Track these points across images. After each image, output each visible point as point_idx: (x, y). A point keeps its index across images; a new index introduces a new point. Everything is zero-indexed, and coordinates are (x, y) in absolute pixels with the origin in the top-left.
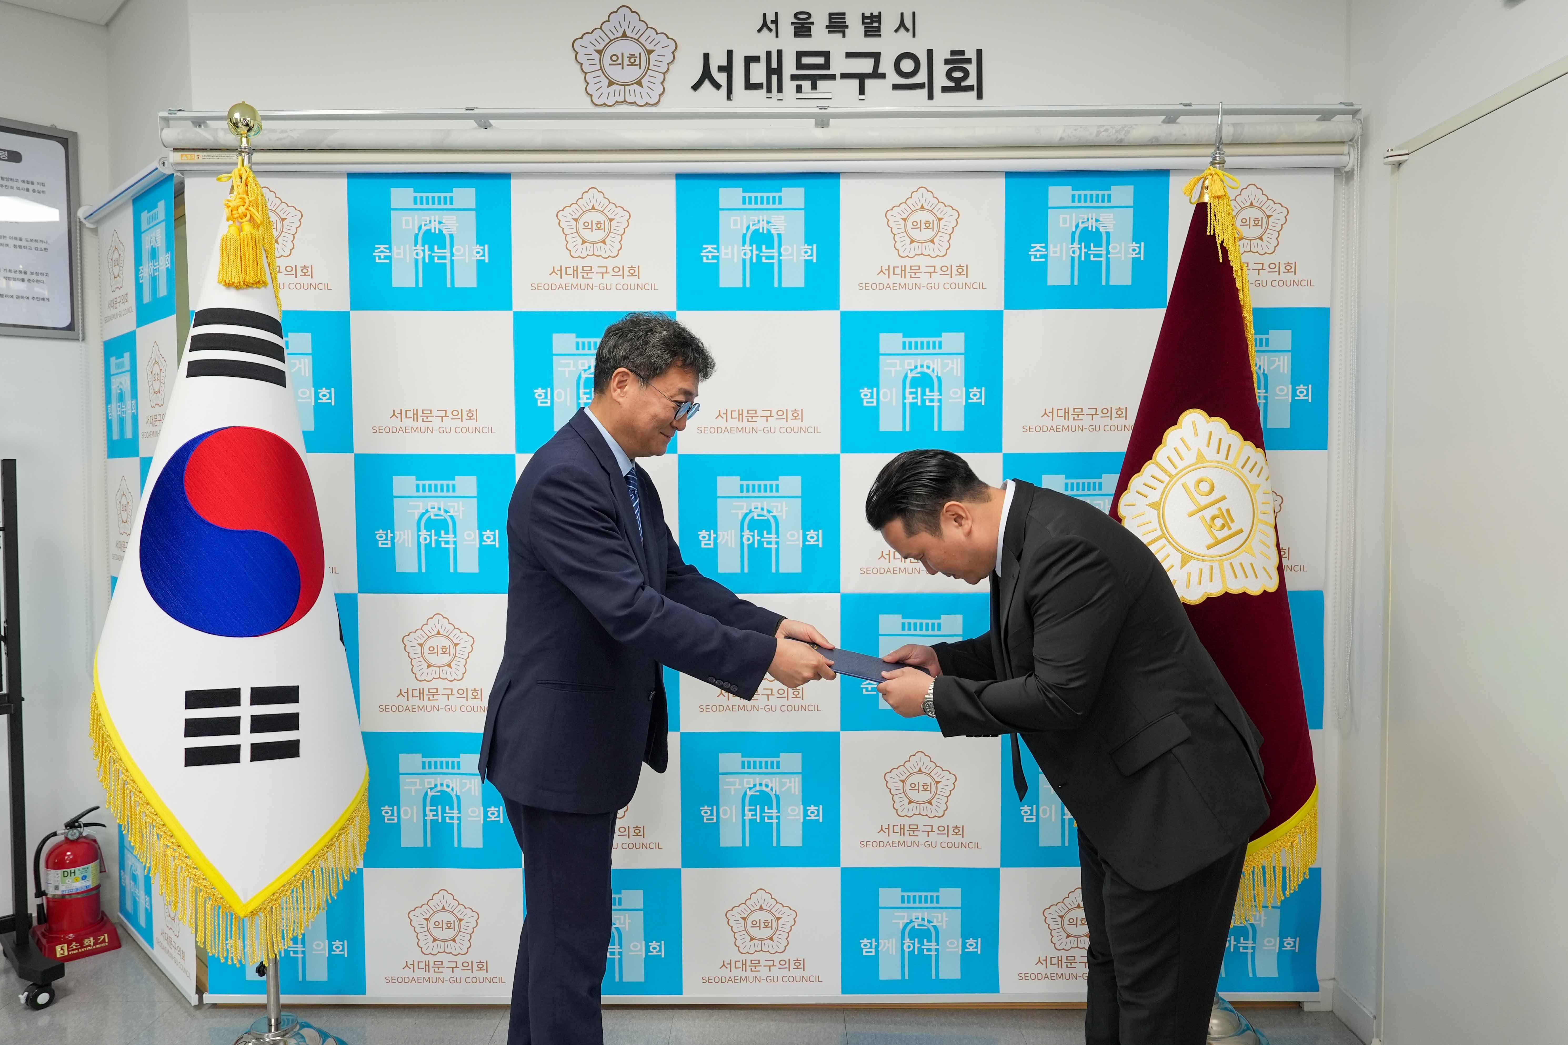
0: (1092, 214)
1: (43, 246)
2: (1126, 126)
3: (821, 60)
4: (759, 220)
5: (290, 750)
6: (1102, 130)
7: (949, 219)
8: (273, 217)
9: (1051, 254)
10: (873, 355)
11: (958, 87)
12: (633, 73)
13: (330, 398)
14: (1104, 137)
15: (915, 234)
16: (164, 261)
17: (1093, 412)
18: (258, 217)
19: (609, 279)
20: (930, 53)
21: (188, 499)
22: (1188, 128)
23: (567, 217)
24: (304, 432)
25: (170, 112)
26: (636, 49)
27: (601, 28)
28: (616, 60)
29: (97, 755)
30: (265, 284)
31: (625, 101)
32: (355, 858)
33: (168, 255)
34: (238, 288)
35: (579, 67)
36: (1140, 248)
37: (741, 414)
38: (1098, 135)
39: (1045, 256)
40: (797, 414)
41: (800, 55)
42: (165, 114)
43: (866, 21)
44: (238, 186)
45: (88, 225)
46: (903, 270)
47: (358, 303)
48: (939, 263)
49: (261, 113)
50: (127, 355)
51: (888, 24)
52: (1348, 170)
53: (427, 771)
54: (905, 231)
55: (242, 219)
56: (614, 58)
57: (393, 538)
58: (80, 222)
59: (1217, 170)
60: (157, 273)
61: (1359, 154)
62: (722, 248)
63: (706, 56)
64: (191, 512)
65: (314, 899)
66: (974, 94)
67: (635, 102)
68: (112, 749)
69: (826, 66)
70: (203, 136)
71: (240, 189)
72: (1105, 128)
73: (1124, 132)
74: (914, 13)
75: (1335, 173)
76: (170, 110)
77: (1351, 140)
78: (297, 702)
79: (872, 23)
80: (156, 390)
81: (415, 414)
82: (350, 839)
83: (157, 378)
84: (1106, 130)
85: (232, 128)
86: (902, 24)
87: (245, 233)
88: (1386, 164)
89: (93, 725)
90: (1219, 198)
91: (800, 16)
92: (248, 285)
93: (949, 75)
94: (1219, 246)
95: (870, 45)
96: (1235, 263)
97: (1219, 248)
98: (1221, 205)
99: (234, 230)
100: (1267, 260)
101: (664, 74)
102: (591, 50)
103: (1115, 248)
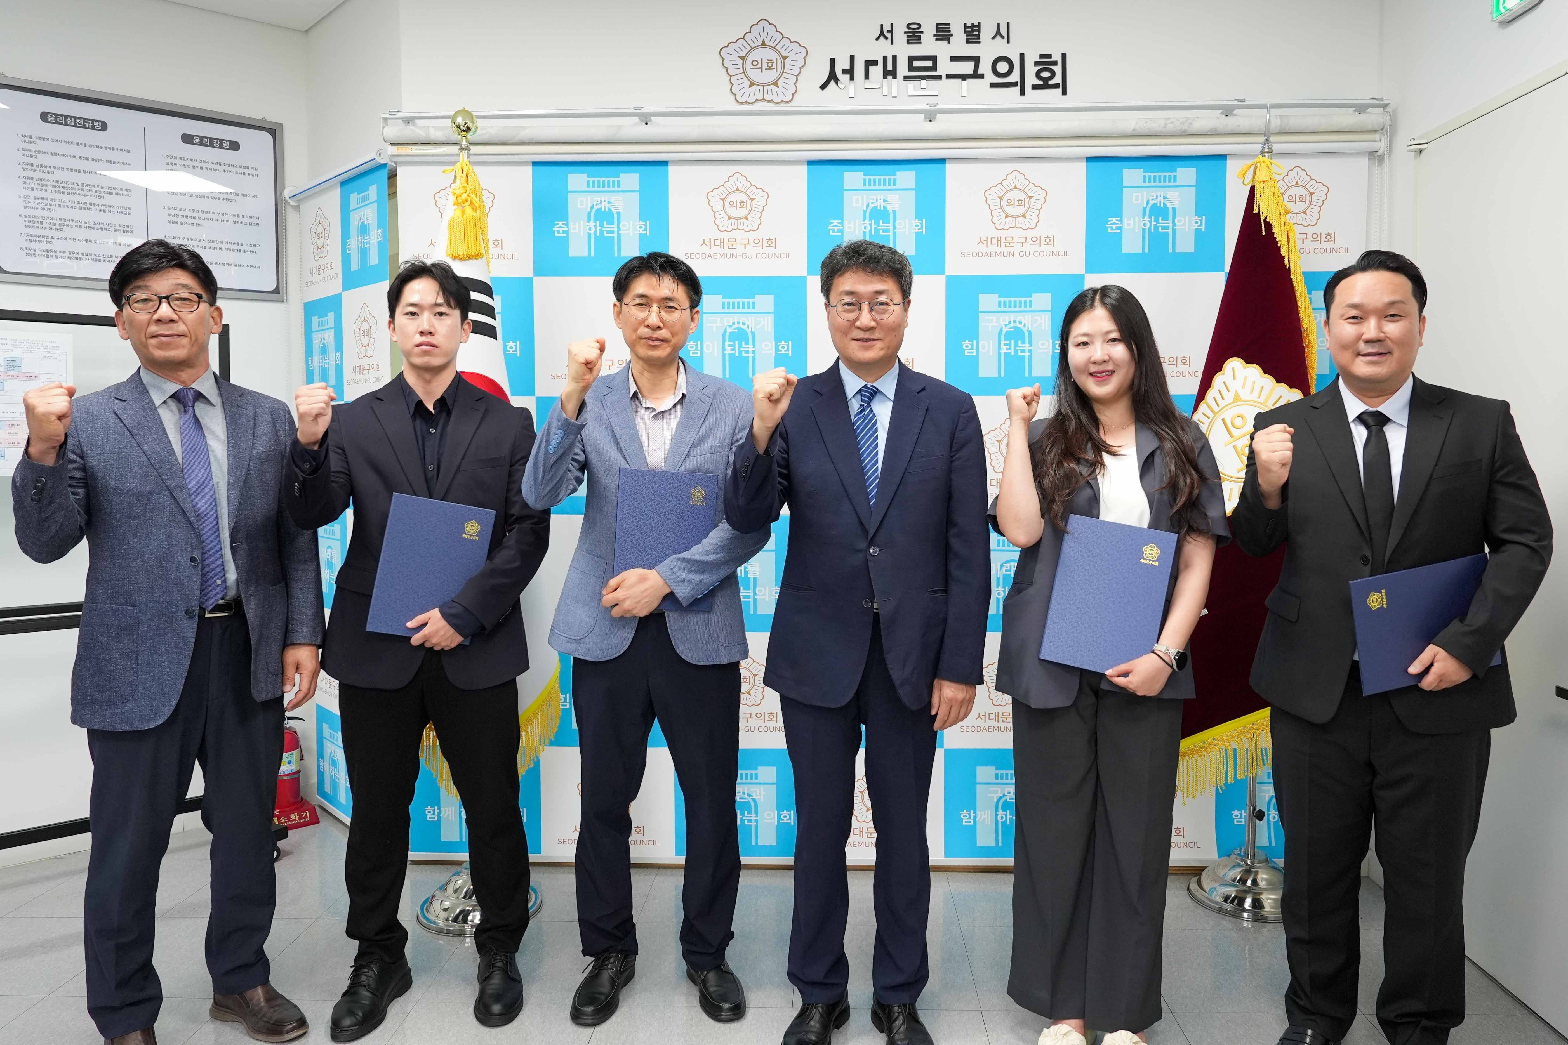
0: (1161, 192)
1: (256, 221)
2: (1189, 119)
3: (929, 64)
4: (877, 199)
6: (1169, 122)
7: (1038, 197)
9: (1125, 226)
10: (974, 313)
11: (1046, 85)
12: (771, 75)
13: (516, 350)
14: (1171, 128)
15: (1010, 210)
16: (376, 234)
18: (476, 201)
19: (750, 249)
20: (1022, 56)
22: (1243, 119)
23: (715, 197)
25: (390, 113)
26: (773, 56)
27: (744, 38)
28: (755, 65)
30: (481, 256)
31: (764, 99)
33: (379, 229)
34: (461, 259)
35: (725, 70)
36: (1201, 220)
38: (1166, 125)
39: (1120, 228)
41: (911, 59)
42: (386, 115)
43: (967, 30)
44: (460, 176)
45: (294, 203)
46: (999, 241)
47: (540, 270)
48: (1029, 234)
49: (474, 114)
50: (331, 314)
51: (987, 33)
52: (1380, 155)
54: (1001, 208)
55: (462, 204)
56: (755, 63)
58: (284, 201)
59: (1266, 158)
60: (368, 245)
61: (1389, 141)
62: (846, 222)
63: (832, 61)
66: (1060, 90)
67: (772, 101)
69: (934, 68)
70: (417, 132)
71: (461, 179)
72: (1171, 121)
73: (1187, 124)
74: (1008, 23)
75: (1369, 157)
77: (1382, 129)
79: (972, 31)
80: (365, 344)
83: (366, 333)
84: (1172, 123)
85: (456, 130)
86: (998, 32)
87: (467, 215)
88: (1409, 151)
90: (1264, 182)
91: (912, 26)
92: (469, 257)
93: (1038, 75)
94: (1262, 221)
95: (972, 50)
96: (1279, 235)
97: (1263, 223)
98: (1266, 188)
99: (458, 213)
100: (1310, 231)
101: (797, 76)
102: (735, 56)
103: (1180, 221)
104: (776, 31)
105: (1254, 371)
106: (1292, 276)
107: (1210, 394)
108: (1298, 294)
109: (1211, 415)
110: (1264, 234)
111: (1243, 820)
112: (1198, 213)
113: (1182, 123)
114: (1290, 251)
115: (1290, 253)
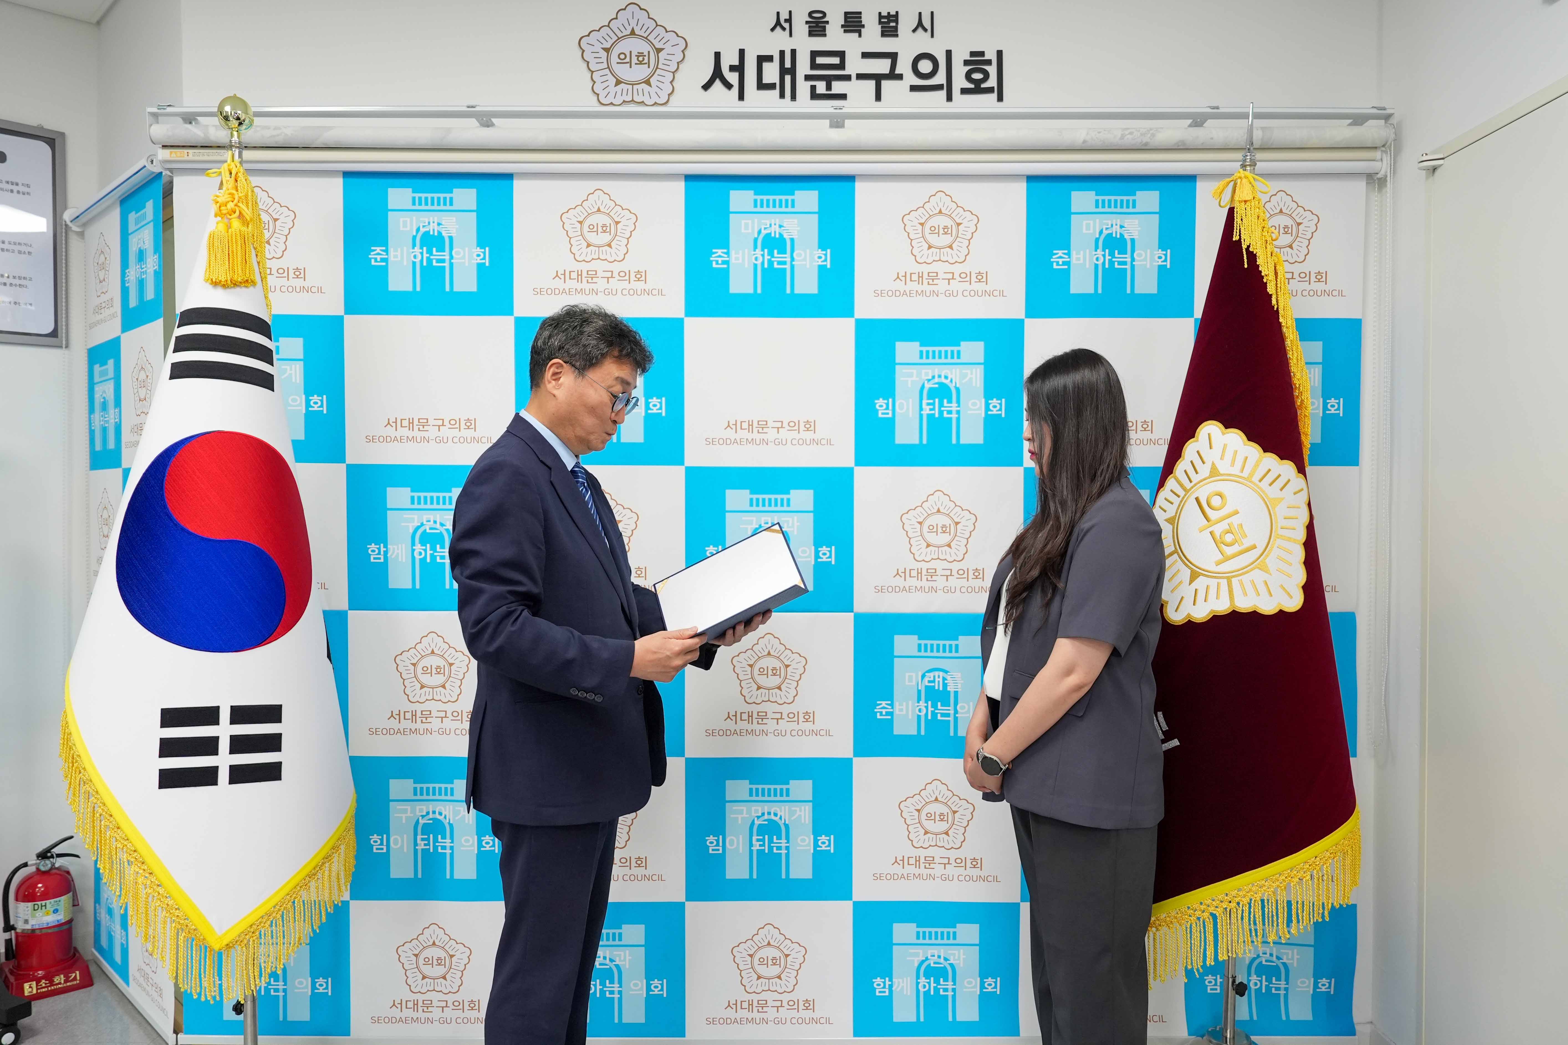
0: (1117, 220)
1: (27, 249)
2: (1151, 129)
3: (836, 60)
4: (771, 224)
5: (272, 772)
6: (1127, 132)
7: (968, 224)
8: (265, 217)
9: (1074, 261)
10: (890, 364)
11: (977, 89)
12: (642, 72)
13: (322, 406)
14: (1129, 140)
15: (933, 239)
16: (152, 263)
18: (248, 213)
19: (614, 284)
20: (949, 53)
21: (168, 506)
22: (1215, 132)
23: (571, 220)
24: (293, 441)
25: (160, 107)
26: (645, 48)
27: (608, 26)
28: (623, 59)
29: (66, 777)
30: (254, 283)
31: (633, 100)
32: (339, 889)
33: (155, 257)
34: (225, 286)
35: (585, 65)
36: (1166, 255)
37: (750, 424)
38: (1123, 136)
39: (1068, 263)
40: (810, 426)
41: (814, 54)
42: (155, 110)
43: (882, 20)
44: (227, 181)
45: (74, 228)
46: (921, 276)
47: (352, 307)
48: (957, 269)
49: (254, 109)
50: (111, 362)
51: (906, 24)
52: (1381, 177)
53: (418, 797)
54: (923, 237)
55: (230, 215)
56: (622, 56)
57: (386, 553)
58: (66, 225)
59: (1247, 173)
60: (145, 276)
61: (1392, 159)
62: (733, 253)
63: (717, 55)
64: (171, 520)
65: (295, 933)
66: (995, 96)
67: (643, 102)
68: (81, 770)
69: (842, 66)
70: (194, 133)
71: (229, 184)
72: (1129, 131)
73: (1149, 135)
74: (932, 13)
75: (1367, 180)
76: (159, 105)
77: (1384, 146)
78: (280, 722)
79: (889, 22)
80: (142, 397)
81: (411, 422)
82: (334, 869)
83: (143, 384)
84: (1131, 133)
85: (223, 122)
86: (920, 24)
87: (233, 230)
88: (1420, 169)
89: (64, 744)
90: (1244, 203)
91: (815, 15)
92: (235, 284)
93: (968, 76)
94: (1244, 251)
95: (887, 45)
96: (1265, 268)
97: (1245, 253)
98: (1248, 208)
99: (222, 227)
100: (1297, 269)
101: (673, 73)
102: (598, 47)
103: (1140, 255)
104: (649, 18)
105: (1235, 438)
106: (1281, 320)
107: (1181, 467)
108: (1288, 343)
109: (1181, 493)
110: (1246, 266)
111: (1218, 988)
112: (1162, 246)
113: (1143, 134)
114: (1279, 288)
115: (1279, 291)
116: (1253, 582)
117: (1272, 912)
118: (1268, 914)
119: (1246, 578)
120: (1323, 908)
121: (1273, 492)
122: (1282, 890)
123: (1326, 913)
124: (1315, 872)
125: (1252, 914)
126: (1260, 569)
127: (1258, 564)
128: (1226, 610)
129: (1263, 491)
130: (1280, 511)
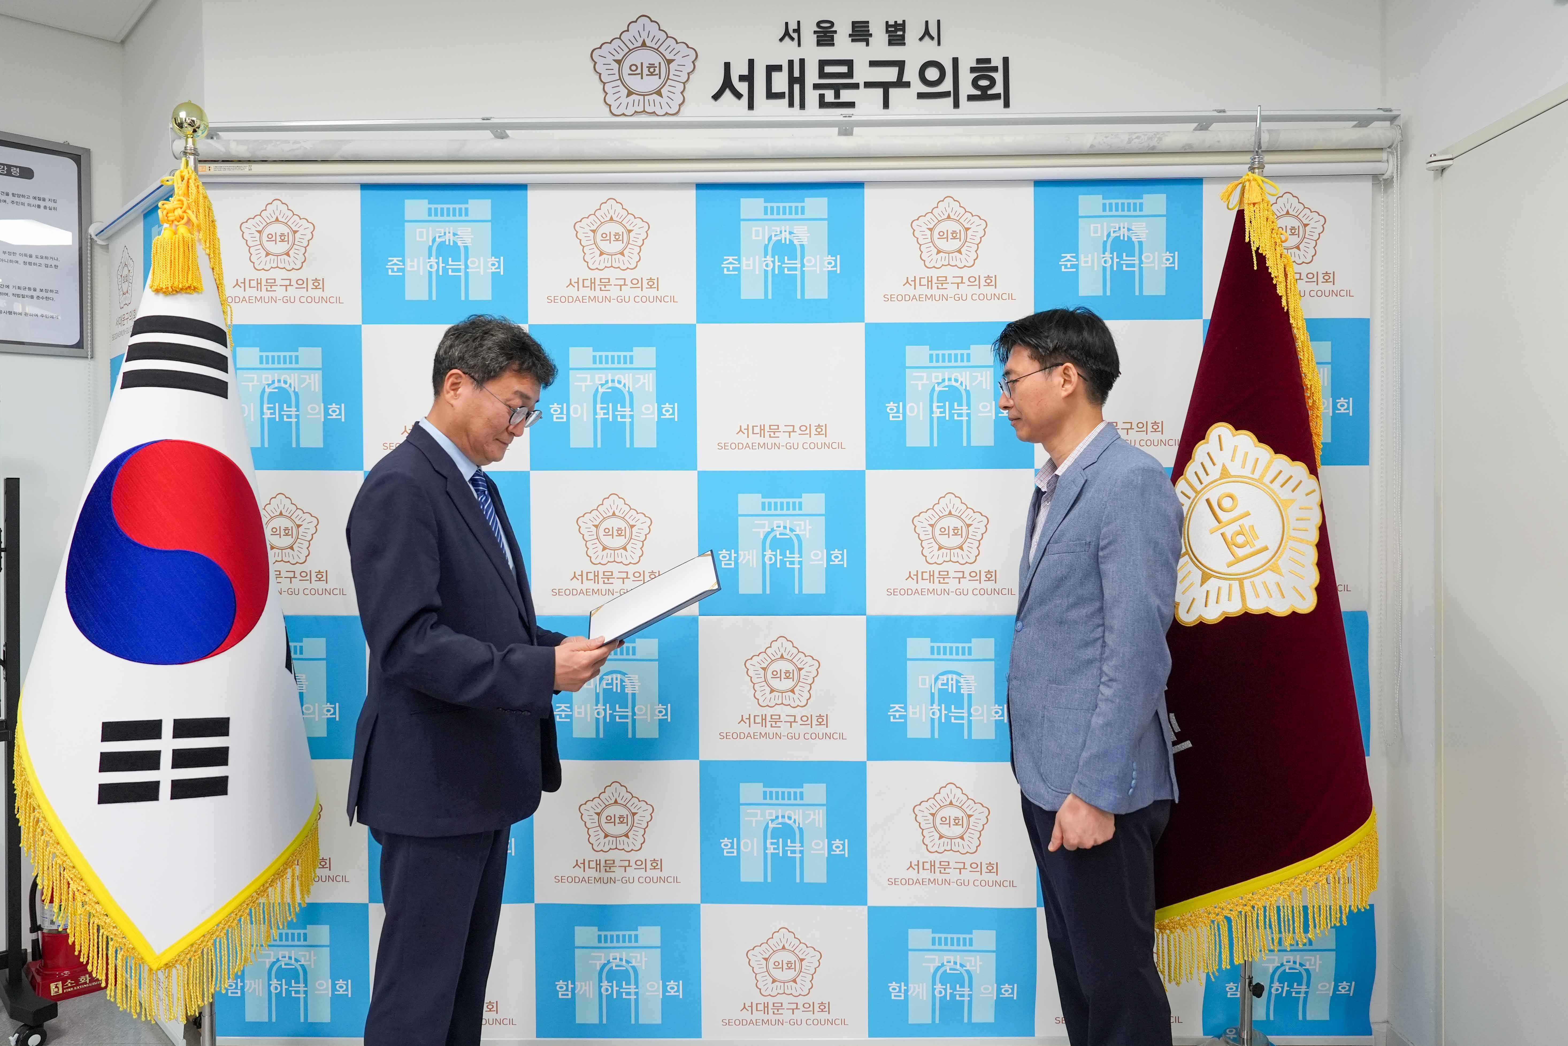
0: (1125, 223)
1: (54, 263)
2: (1158, 133)
3: (844, 69)
4: (782, 231)
6: (1134, 137)
7: (977, 229)
8: (284, 230)
9: (1082, 264)
10: (900, 368)
11: (984, 95)
12: (653, 83)
13: (340, 414)
14: (1136, 145)
15: (942, 244)
17: (1128, 426)
19: (627, 291)
20: (955, 61)
22: (1221, 135)
23: (585, 229)
26: (656, 59)
27: (620, 38)
28: (635, 70)
31: (644, 111)
35: (597, 76)
36: (1173, 257)
37: (762, 429)
38: (1130, 141)
39: (1076, 266)
40: (821, 430)
41: (823, 63)
43: (889, 29)
45: (100, 240)
46: (930, 281)
47: (369, 316)
48: (966, 273)
51: (913, 33)
52: (1387, 177)
54: (932, 242)
56: (634, 68)
58: (91, 240)
59: (1256, 176)
61: (1399, 159)
62: (744, 259)
63: (727, 66)
66: (1001, 102)
67: (654, 112)
69: (850, 74)
70: (216, 147)
72: (1137, 135)
73: (1156, 139)
74: (939, 21)
75: (1373, 181)
77: (1390, 147)
79: (896, 31)
84: (1138, 137)
86: (927, 32)
88: (1430, 168)
90: (1254, 204)
91: (823, 25)
93: (975, 83)
94: (1254, 253)
95: (895, 53)
96: (1275, 269)
97: (1254, 255)
98: (1257, 211)
100: (1304, 269)
101: (684, 83)
102: (610, 59)
103: (1148, 257)
104: (660, 30)
105: (1246, 439)
106: (1292, 321)
107: (1191, 469)
108: (1299, 343)
109: (1192, 494)
110: (1255, 268)
111: (1238, 994)
112: (1170, 248)
113: (1151, 138)
114: (1289, 290)
115: (1289, 292)
116: (1264, 584)
117: (1288, 915)
118: (1284, 918)
119: (1258, 580)
120: (1341, 913)
121: (1285, 493)
122: (1298, 894)
123: (1344, 917)
124: (1331, 875)
125: (1268, 918)
126: (1273, 571)
127: (1271, 565)
128: (1237, 612)
129: (1275, 493)
130: (1292, 513)
